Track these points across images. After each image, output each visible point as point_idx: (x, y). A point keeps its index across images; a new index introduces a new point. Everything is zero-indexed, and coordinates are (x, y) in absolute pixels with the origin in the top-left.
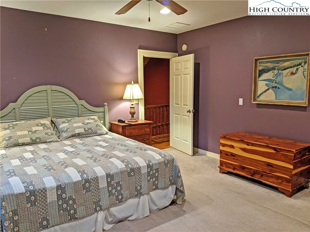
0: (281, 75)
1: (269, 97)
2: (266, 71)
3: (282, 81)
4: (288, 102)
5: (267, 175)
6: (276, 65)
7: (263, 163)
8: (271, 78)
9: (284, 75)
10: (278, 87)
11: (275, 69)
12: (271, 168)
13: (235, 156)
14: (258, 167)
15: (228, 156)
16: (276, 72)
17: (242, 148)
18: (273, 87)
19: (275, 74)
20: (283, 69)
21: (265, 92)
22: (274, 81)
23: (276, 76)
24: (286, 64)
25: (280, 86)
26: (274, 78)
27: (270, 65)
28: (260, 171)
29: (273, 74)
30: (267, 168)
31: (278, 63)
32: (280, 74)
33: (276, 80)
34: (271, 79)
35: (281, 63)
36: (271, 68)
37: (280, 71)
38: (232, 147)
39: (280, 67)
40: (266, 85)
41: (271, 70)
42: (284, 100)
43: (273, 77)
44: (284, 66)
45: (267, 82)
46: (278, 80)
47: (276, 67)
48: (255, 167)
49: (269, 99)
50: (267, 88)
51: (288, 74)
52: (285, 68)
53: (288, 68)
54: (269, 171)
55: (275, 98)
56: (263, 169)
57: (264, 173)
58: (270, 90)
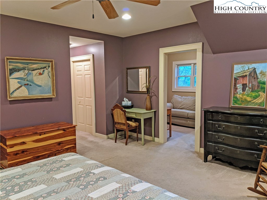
0: (31, 75)
1: (23, 93)
2: (17, 70)
3: (32, 80)
4: (40, 96)
5: (59, 152)
6: (26, 66)
7: (56, 144)
8: (22, 76)
9: (34, 75)
10: (29, 84)
11: (25, 69)
12: (62, 145)
13: (28, 150)
14: (51, 150)
15: (18, 155)
16: (27, 72)
17: (34, 140)
18: (25, 85)
19: (26, 73)
20: (32, 70)
21: (18, 89)
22: (26, 80)
23: (27, 75)
24: (35, 66)
25: (31, 84)
26: (26, 77)
27: (21, 66)
28: (54, 152)
29: (24, 73)
30: (59, 146)
31: (28, 65)
32: (30, 73)
33: (27, 78)
34: (23, 78)
35: (30, 65)
36: (21, 68)
37: (30, 72)
38: (24, 143)
39: (30, 68)
40: (18, 82)
41: (22, 70)
42: (36, 94)
43: (24, 76)
44: (33, 68)
45: (19, 80)
46: (29, 79)
47: (26, 67)
48: (49, 151)
49: (23, 95)
50: (20, 85)
51: (37, 74)
52: (34, 69)
53: (36, 69)
54: (60, 148)
55: (29, 93)
56: (56, 149)
57: (57, 151)
58: (23, 87)
